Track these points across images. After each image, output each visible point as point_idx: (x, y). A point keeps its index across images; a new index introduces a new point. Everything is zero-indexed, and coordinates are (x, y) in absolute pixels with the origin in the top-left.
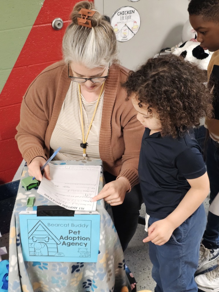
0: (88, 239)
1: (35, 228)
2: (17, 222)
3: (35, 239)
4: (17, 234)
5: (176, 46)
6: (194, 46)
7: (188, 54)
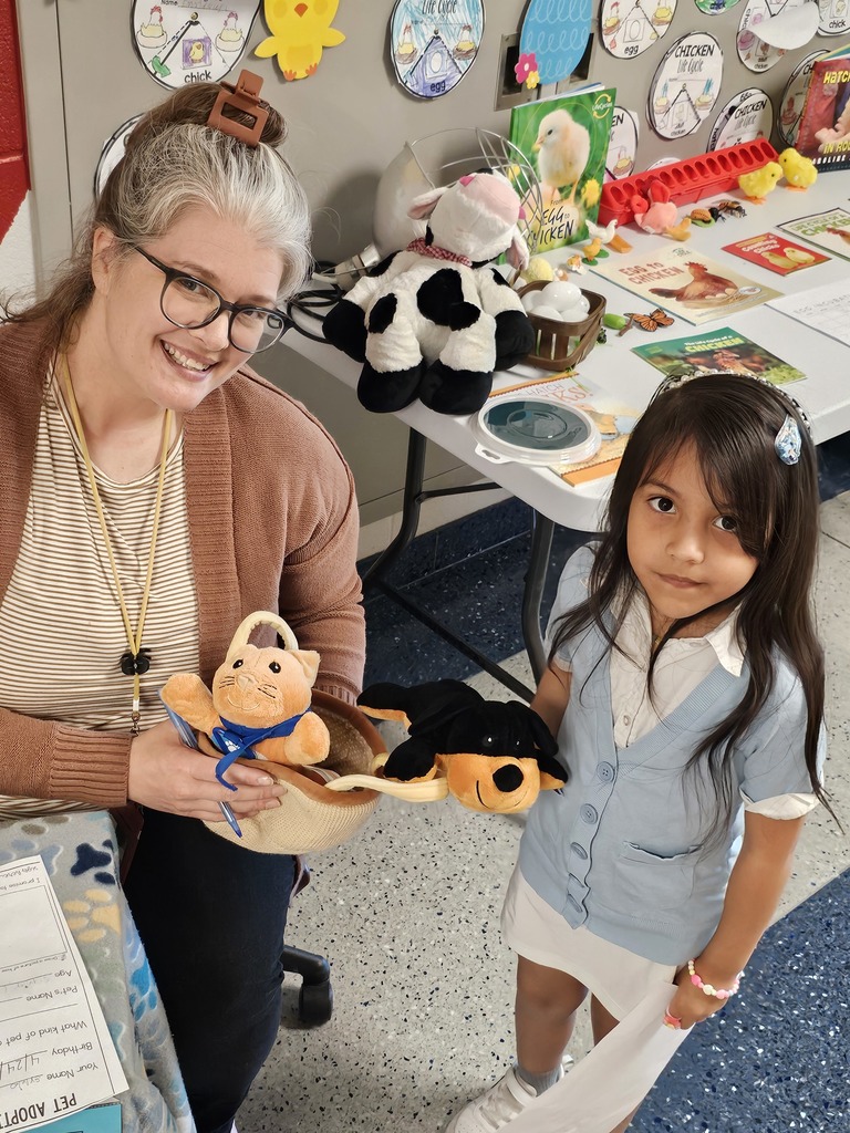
5: (355, 259)
6: (424, 272)
7: (399, 306)
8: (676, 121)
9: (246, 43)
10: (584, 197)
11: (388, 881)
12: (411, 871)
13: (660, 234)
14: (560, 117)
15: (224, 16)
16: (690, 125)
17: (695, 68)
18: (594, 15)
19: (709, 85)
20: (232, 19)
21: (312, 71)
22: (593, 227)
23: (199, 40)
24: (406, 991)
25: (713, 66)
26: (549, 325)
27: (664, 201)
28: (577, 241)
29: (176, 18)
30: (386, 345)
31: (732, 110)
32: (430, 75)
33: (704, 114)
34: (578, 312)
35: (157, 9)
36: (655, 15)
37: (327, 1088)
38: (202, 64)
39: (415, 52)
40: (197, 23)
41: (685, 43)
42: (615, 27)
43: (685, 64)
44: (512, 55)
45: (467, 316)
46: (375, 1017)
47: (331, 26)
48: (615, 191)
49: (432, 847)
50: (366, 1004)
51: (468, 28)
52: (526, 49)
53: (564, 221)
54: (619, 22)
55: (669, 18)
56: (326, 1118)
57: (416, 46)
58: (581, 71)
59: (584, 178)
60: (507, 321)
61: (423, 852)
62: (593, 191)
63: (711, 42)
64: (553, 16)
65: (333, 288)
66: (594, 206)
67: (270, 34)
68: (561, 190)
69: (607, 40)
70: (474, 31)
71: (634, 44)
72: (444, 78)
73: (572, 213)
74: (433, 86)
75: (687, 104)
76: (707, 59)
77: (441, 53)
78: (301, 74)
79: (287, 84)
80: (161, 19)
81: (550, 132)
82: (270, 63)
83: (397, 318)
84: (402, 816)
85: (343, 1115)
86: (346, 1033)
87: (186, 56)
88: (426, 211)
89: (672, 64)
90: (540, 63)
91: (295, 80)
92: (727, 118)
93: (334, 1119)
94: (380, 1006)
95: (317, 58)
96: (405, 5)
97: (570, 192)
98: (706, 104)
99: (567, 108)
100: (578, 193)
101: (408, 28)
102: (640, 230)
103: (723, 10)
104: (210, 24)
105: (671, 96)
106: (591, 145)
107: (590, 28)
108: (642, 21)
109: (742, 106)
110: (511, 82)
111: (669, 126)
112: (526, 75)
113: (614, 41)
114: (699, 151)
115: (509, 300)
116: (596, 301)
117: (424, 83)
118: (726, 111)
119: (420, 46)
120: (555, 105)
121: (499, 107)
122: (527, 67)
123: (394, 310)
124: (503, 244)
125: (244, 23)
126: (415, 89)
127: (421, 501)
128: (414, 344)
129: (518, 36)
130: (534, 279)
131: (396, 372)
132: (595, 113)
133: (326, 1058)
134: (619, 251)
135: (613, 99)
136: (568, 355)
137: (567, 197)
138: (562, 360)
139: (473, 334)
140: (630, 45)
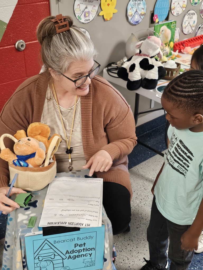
0: (93, 249)
1: (41, 248)
2: (22, 245)
3: (41, 258)
4: (23, 256)
5: (122, 60)
6: (140, 59)
7: (136, 66)
8: (188, 30)
9: (97, 12)
10: (170, 46)
11: (138, 202)
12: (143, 199)
13: (187, 54)
14: (164, 27)
15: (92, 6)
16: (191, 31)
17: (191, 18)
18: (170, 6)
19: (194, 22)
20: (94, 7)
21: (111, 19)
22: (173, 52)
23: (87, 12)
24: (146, 225)
25: (195, 17)
26: (169, 69)
27: (188, 46)
28: (169, 56)
29: (83, 7)
30: (134, 75)
31: (199, 28)
32: (135, 19)
33: (194, 29)
34: (175, 67)
35: (79, 5)
36: (182, 6)
37: (131, 246)
38: (88, 17)
39: (132, 14)
40: (87, 8)
41: (189, 12)
42: (174, 9)
43: (189, 17)
44: (152, 15)
45: (152, 67)
46: (140, 231)
47: (115, 8)
48: (176, 45)
49: (147, 194)
50: (137, 228)
51: (143, 9)
52: (155, 14)
53: (166, 51)
54: (175, 7)
55: (185, 7)
56: (132, 252)
57: (132, 13)
58: (167, 19)
59: (170, 41)
60: (160, 68)
61: (145, 195)
62: (172, 44)
63: (194, 12)
64: (161, 6)
65: (116, 67)
66: (172, 48)
67: (102, 10)
68: (165, 44)
69: (172, 12)
70: (144, 9)
71: (178, 13)
72: (138, 20)
73: (167, 49)
74: (136, 22)
75: (190, 26)
76: (194, 16)
77: (138, 14)
78: (109, 19)
79: (106, 22)
80: (80, 7)
81: (163, 31)
82: (102, 17)
83: (136, 68)
84: (139, 188)
85: (136, 252)
86: (134, 234)
87: (85, 16)
88: (139, 46)
89: (186, 17)
90: (158, 17)
91: (107, 21)
92: (198, 30)
93: (134, 253)
94: (140, 228)
95: (112, 16)
96: (130, 4)
97: (167, 45)
98: (194, 26)
99: (166, 25)
100: (169, 45)
101: (131, 9)
102: (183, 53)
103: (197, 5)
104: (90, 8)
105: (186, 24)
106: (171, 34)
107: (168, 9)
108: (180, 7)
109: (202, 27)
110: (152, 21)
111: (186, 31)
112: (156, 19)
113: (174, 12)
114: (193, 37)
115: (160, 64)
116: (178, 65)
117: (134, 21)
118: (198, 28)
119: (133, 13)
120: (163, 25)
121: (150, 27)
122: (156, 18)
123: (135, 67)
124: (157, 52)
125: (97, 8)
126: (132, 23)
127: (138, 115)
128: (139, 74)
129: (154, 11)
130: (163, 61)
131: (136, 81)
132: (172, 26)
133: (130, 240)
134: (179, 57)
135: (176, 23)
136: (173, 76)
137: (166, 46)
138: (172, 77)
139: (153, 71)
140: (177, 13)
